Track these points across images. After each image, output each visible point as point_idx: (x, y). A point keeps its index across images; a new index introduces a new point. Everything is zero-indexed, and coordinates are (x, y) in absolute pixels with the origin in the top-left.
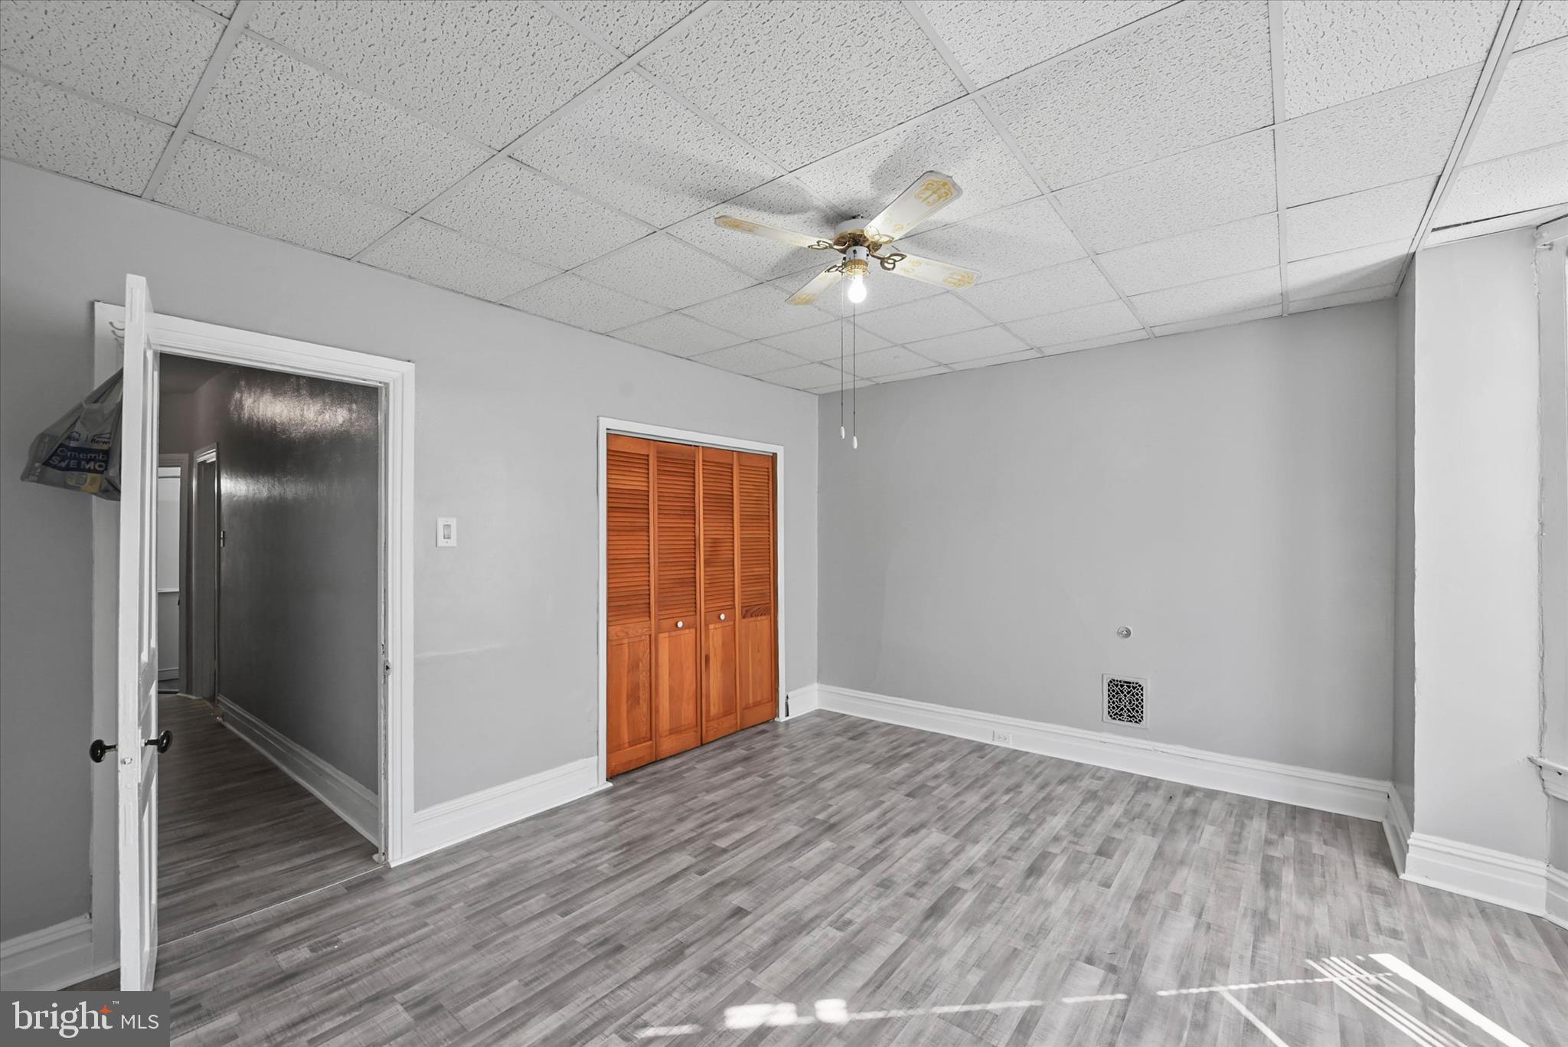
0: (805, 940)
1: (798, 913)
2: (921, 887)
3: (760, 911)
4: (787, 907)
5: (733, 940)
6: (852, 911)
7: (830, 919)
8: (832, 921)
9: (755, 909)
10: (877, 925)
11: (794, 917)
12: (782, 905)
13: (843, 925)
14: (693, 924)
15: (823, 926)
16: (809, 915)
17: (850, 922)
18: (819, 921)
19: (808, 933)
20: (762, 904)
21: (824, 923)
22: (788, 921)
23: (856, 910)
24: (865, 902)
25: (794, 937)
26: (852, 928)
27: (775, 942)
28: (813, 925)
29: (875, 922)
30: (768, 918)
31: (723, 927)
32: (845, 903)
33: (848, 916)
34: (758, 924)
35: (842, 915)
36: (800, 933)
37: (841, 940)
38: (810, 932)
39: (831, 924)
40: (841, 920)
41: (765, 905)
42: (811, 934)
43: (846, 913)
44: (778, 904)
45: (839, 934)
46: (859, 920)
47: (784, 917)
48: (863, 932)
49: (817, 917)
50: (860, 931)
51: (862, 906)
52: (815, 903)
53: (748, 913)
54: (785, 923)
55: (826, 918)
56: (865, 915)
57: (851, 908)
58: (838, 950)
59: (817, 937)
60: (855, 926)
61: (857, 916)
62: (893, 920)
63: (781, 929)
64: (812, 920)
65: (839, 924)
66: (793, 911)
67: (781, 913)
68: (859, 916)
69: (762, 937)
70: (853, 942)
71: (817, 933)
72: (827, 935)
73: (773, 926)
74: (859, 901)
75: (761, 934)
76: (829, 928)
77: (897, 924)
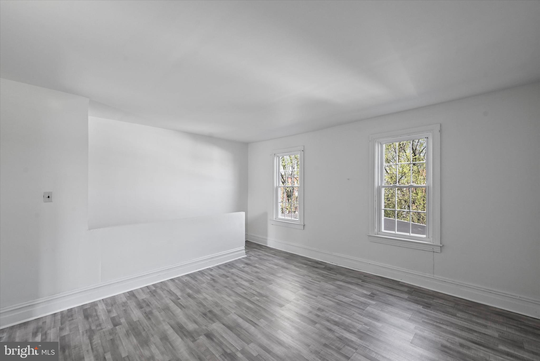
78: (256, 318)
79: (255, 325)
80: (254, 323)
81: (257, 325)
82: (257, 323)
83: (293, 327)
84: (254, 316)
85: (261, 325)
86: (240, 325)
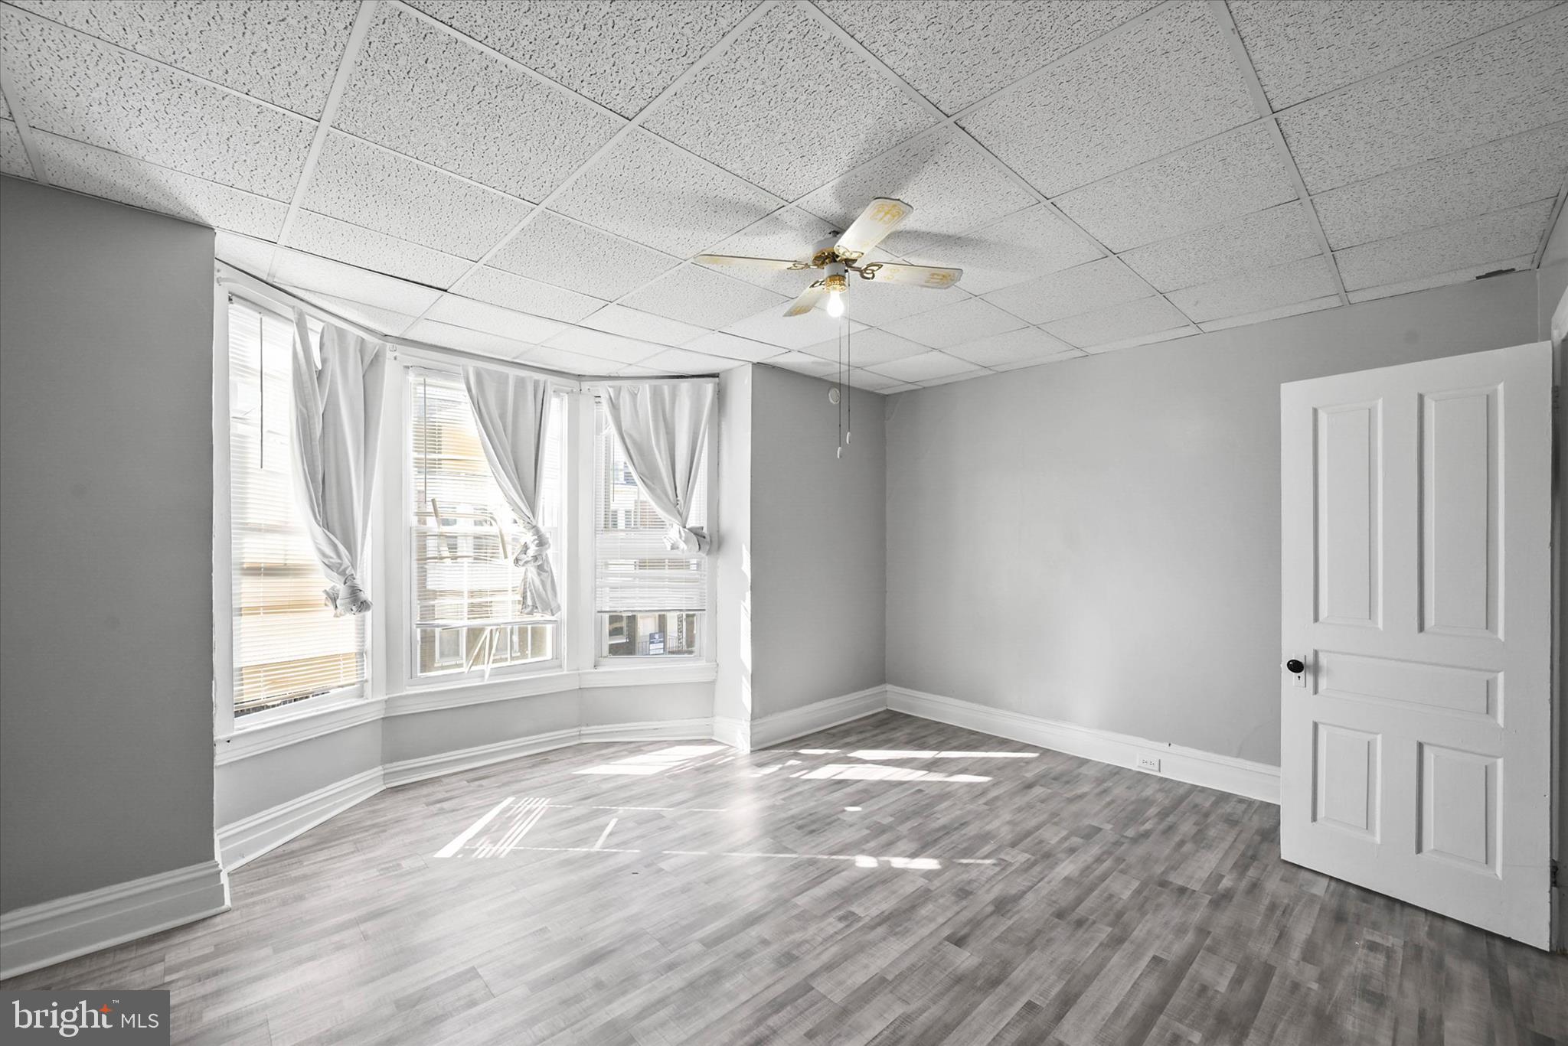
0: (886, 906)
1: (892, 933)
2: (748, 950)
3: (935, 941)
4: (906, 941)
5: (954, 914)
6: (835, 930)
7: (861, 924)
8: (859, 921)
9: (940, 944)
10: (815, 913)
11: (897, 930)
12: (911, 944)
13: (849, 918)
14: (1002, 933)
15: (868, 918)
16: (880, 931)
17: (841, 919)
18: (872, 924)
19: (883, 912)
20: (934, 948)
21: (867, 921)
22: (903, 927)
23: (831, 930)
24: (820, 939)
25: (895, 910)
26: (840, 913)
27: (913, 908)
28: (878, 920)
29: (816, 917)
30: (925, 931)
31: (968, 928)
32: (841, 940)
33: (841, 925)
34: (933, 926)
35: (847, 926)
36: (891, 914)
37: (853, 903)
38: (880, 914)
39: (859, 919)
40: (849, 922)
41: (931, 947)
42: (880, 912)
43: (842, 929)
44: (915, 946)
45: (854, 908)
46: (831, 920)
47: (907, 930)
48: (830, 908)
49: (873, 928)
50: (834, 909)
51: (824, 935)
52: (873, 944)
53: (948, 939)
54: (906, 924)
55: (863, 926)
56: (823, 925)
57: (836, 933)
58: (857, 896)
59: (874, 908)
60: (837, 914)
61: (832, 925)
62: (798, 917)
63: (909, 919)
64: (879, 924)
65: (851, 919)
66: (899, 936)
67: (911, 936)
68: (830, 924)
69: (927, 914)
70: (842, 901)
71: (874, 911)
72: (865, 909)
73: (917, 923)
74: (825, 940)
75: (927, 916)
76: (862, 916)
77: (795, 912)
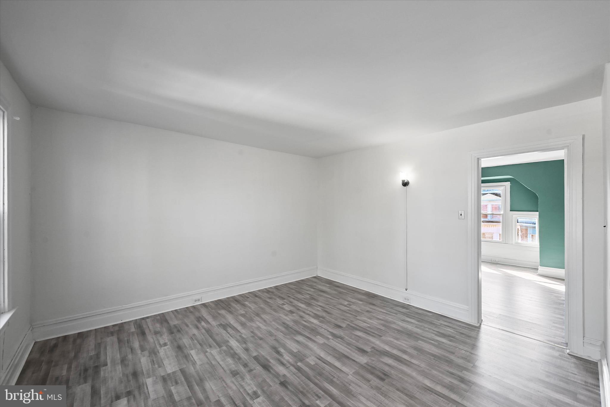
78: (319, 366)
79: (320, 359)
80: (321, 360)
81: (318, 358)
82: (318, 360)
83: (280, 354)
84: (323, 369)
85: (313, 357)
86: (336, 359)
